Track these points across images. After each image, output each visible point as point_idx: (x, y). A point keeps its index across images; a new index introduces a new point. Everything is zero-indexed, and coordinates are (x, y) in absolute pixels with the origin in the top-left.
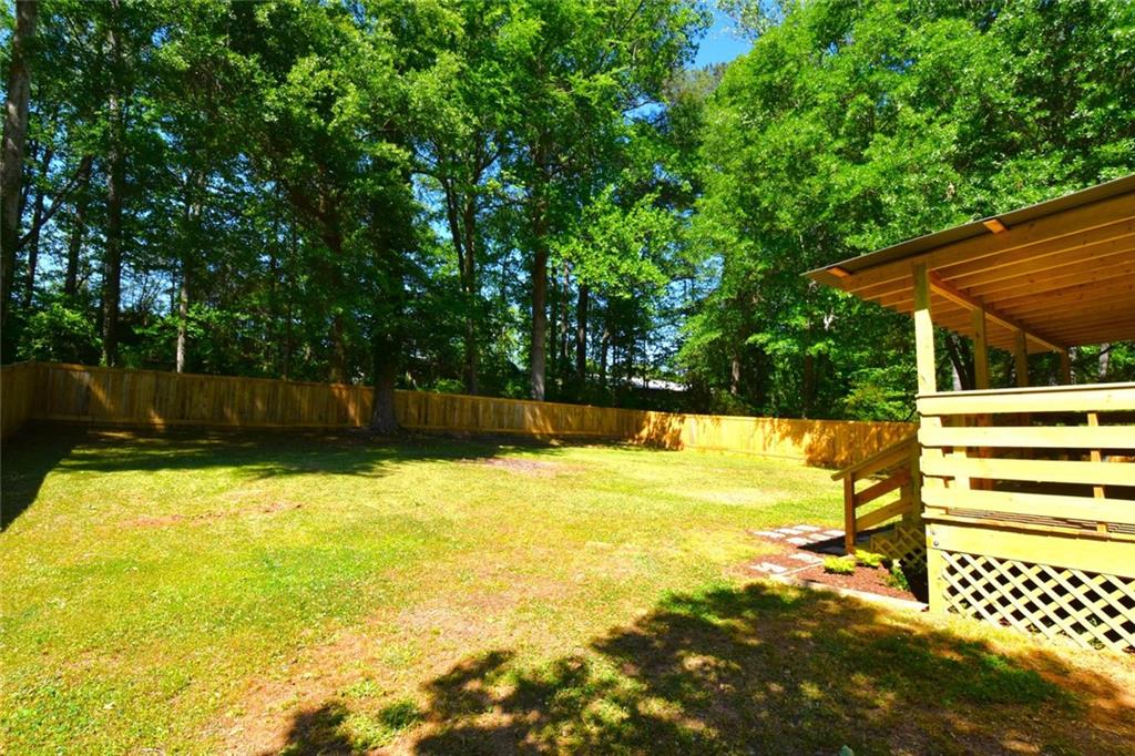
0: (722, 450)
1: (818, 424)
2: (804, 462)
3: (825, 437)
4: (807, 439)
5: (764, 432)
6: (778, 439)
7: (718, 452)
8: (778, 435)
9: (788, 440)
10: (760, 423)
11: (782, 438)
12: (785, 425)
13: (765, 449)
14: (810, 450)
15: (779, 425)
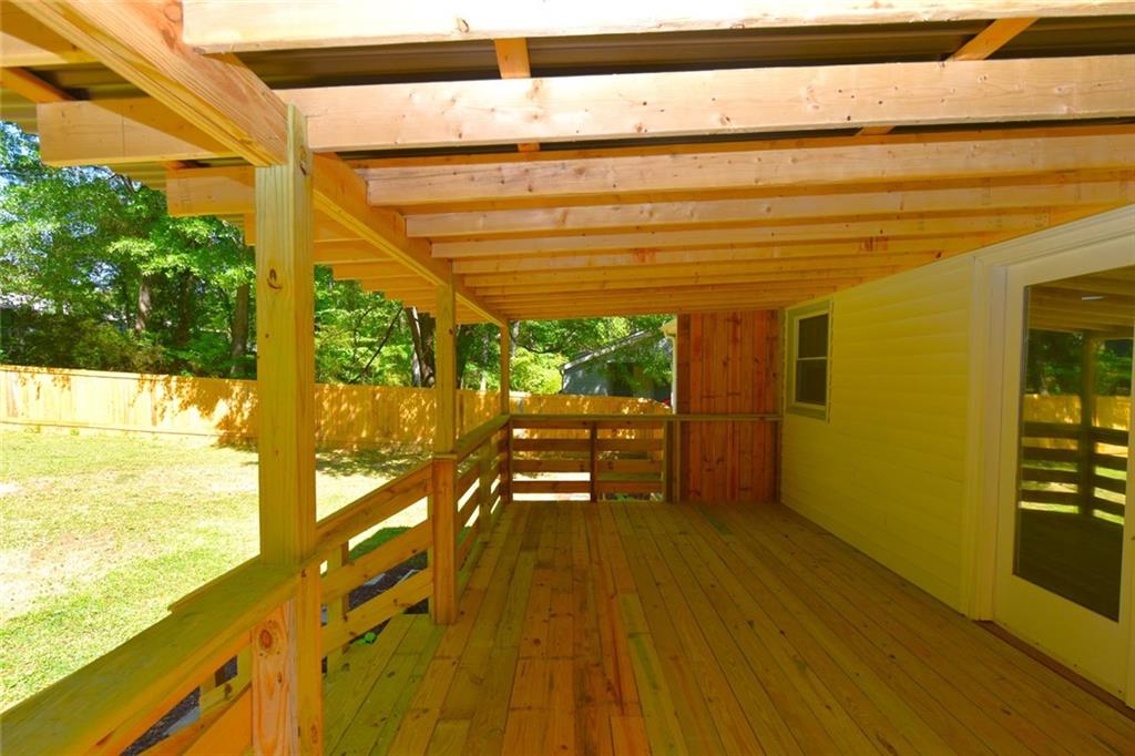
0: (75, 428)
1: (237, 387)
2: (215, 440)
3: (247, 405)
4: (222, 408)
5: (152, 398)
6: (177, 409)
7: (67, 431)
8: (177, 401)
9: (193, 410)
10: (147, 385)
11: (185, 406)
12: (188, 385)
13: (154, 423)
14: (227, 423)
15: (179, 388)
